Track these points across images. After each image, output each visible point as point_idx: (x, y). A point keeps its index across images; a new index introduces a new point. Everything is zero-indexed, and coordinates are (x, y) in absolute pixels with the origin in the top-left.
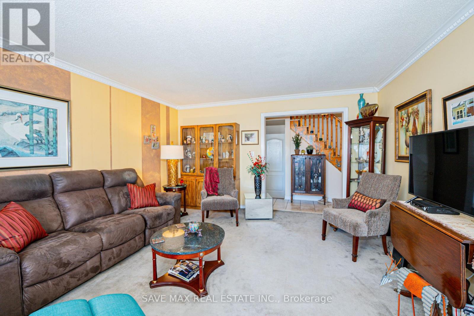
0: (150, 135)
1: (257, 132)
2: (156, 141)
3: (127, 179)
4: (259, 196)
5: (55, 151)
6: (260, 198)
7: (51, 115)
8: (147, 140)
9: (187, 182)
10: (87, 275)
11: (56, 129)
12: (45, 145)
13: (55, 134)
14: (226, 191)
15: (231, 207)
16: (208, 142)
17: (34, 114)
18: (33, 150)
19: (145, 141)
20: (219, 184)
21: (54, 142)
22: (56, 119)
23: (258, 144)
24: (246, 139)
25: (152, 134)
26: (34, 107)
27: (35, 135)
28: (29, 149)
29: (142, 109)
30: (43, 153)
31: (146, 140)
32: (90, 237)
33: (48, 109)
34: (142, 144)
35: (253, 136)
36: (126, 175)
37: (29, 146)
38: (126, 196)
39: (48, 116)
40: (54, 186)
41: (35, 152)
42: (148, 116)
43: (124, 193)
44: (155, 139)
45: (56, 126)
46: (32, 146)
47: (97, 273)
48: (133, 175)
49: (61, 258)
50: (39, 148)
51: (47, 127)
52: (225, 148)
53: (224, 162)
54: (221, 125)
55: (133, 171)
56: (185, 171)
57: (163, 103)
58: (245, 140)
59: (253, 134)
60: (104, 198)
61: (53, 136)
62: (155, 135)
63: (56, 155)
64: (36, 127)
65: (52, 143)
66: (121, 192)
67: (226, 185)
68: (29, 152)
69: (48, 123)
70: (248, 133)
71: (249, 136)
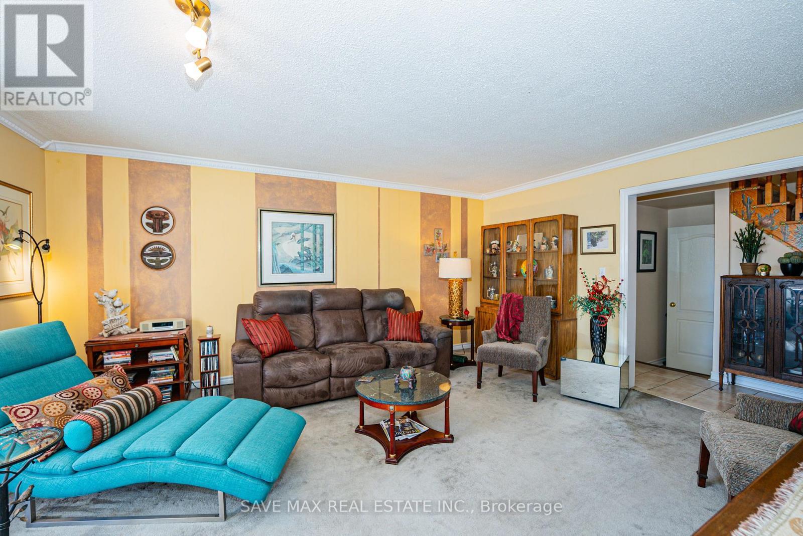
0: (434, 243)
1: (611, 228)
2: (442, 250)
3: (389, 301)
4: (601, 357)
5: (321, 268)
6: (602, 362)
7: (318, 231)
8: (428, 250)
9: (487, 314)
10: (314, 396)
11: (322, 245)
12: (313, 261)
13: (321, 250)
14: (532, 338)
15: (524, 366)
16: (520, 251)
17: (304, 232)
18: (303, 267)
19: (426, 252)
20: (522, 324)
21: (321, 258)
22: (323, 235)
23: (614, 252)
24: (590, 243)
25: (437, 241)
26: (305, 225)
27: (305, 252)
28: (300, 266)
29: (422, 210)
30: (311, 269)
31: (426, 250)
32: (320, 359)
33: (316, 225)
34: (421, 256)
35: (604, 237)
36: (389, 297)
37: (300, 263)
38: (384, 324)
39: (316, 232)
40: (313, 303)
41: (305, 269)
42: (430, 217)
43: (383, 318)
44: (441, 248)
45: (323, 242)
46: (302, 262)
47: (325, 399)
48: (398, 297)
49: (290, 371)
50: (308, 265)
51: (315, 243)
52: (552, 260)
53: (550, 286)
54: (538, 221)
55: (400, 292)
56: (488, 296)
57: (456, 194)
58: (588, 246)
59: (603, 232)
60: (358, 322)
61: (320, 252)
62: (441, 242)
63: (322, 272)
64: (306, 244)
65: (318, 259)
66: (380, 318)
67: (533, 327)
68: (300, 268)
69: (316, 239)
70: (594, 232)
71: (596, 236)
